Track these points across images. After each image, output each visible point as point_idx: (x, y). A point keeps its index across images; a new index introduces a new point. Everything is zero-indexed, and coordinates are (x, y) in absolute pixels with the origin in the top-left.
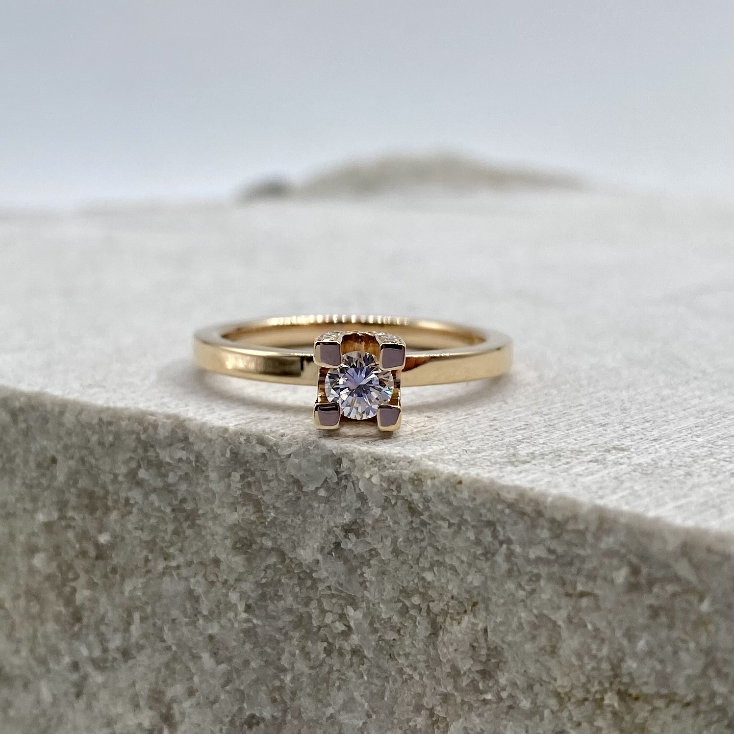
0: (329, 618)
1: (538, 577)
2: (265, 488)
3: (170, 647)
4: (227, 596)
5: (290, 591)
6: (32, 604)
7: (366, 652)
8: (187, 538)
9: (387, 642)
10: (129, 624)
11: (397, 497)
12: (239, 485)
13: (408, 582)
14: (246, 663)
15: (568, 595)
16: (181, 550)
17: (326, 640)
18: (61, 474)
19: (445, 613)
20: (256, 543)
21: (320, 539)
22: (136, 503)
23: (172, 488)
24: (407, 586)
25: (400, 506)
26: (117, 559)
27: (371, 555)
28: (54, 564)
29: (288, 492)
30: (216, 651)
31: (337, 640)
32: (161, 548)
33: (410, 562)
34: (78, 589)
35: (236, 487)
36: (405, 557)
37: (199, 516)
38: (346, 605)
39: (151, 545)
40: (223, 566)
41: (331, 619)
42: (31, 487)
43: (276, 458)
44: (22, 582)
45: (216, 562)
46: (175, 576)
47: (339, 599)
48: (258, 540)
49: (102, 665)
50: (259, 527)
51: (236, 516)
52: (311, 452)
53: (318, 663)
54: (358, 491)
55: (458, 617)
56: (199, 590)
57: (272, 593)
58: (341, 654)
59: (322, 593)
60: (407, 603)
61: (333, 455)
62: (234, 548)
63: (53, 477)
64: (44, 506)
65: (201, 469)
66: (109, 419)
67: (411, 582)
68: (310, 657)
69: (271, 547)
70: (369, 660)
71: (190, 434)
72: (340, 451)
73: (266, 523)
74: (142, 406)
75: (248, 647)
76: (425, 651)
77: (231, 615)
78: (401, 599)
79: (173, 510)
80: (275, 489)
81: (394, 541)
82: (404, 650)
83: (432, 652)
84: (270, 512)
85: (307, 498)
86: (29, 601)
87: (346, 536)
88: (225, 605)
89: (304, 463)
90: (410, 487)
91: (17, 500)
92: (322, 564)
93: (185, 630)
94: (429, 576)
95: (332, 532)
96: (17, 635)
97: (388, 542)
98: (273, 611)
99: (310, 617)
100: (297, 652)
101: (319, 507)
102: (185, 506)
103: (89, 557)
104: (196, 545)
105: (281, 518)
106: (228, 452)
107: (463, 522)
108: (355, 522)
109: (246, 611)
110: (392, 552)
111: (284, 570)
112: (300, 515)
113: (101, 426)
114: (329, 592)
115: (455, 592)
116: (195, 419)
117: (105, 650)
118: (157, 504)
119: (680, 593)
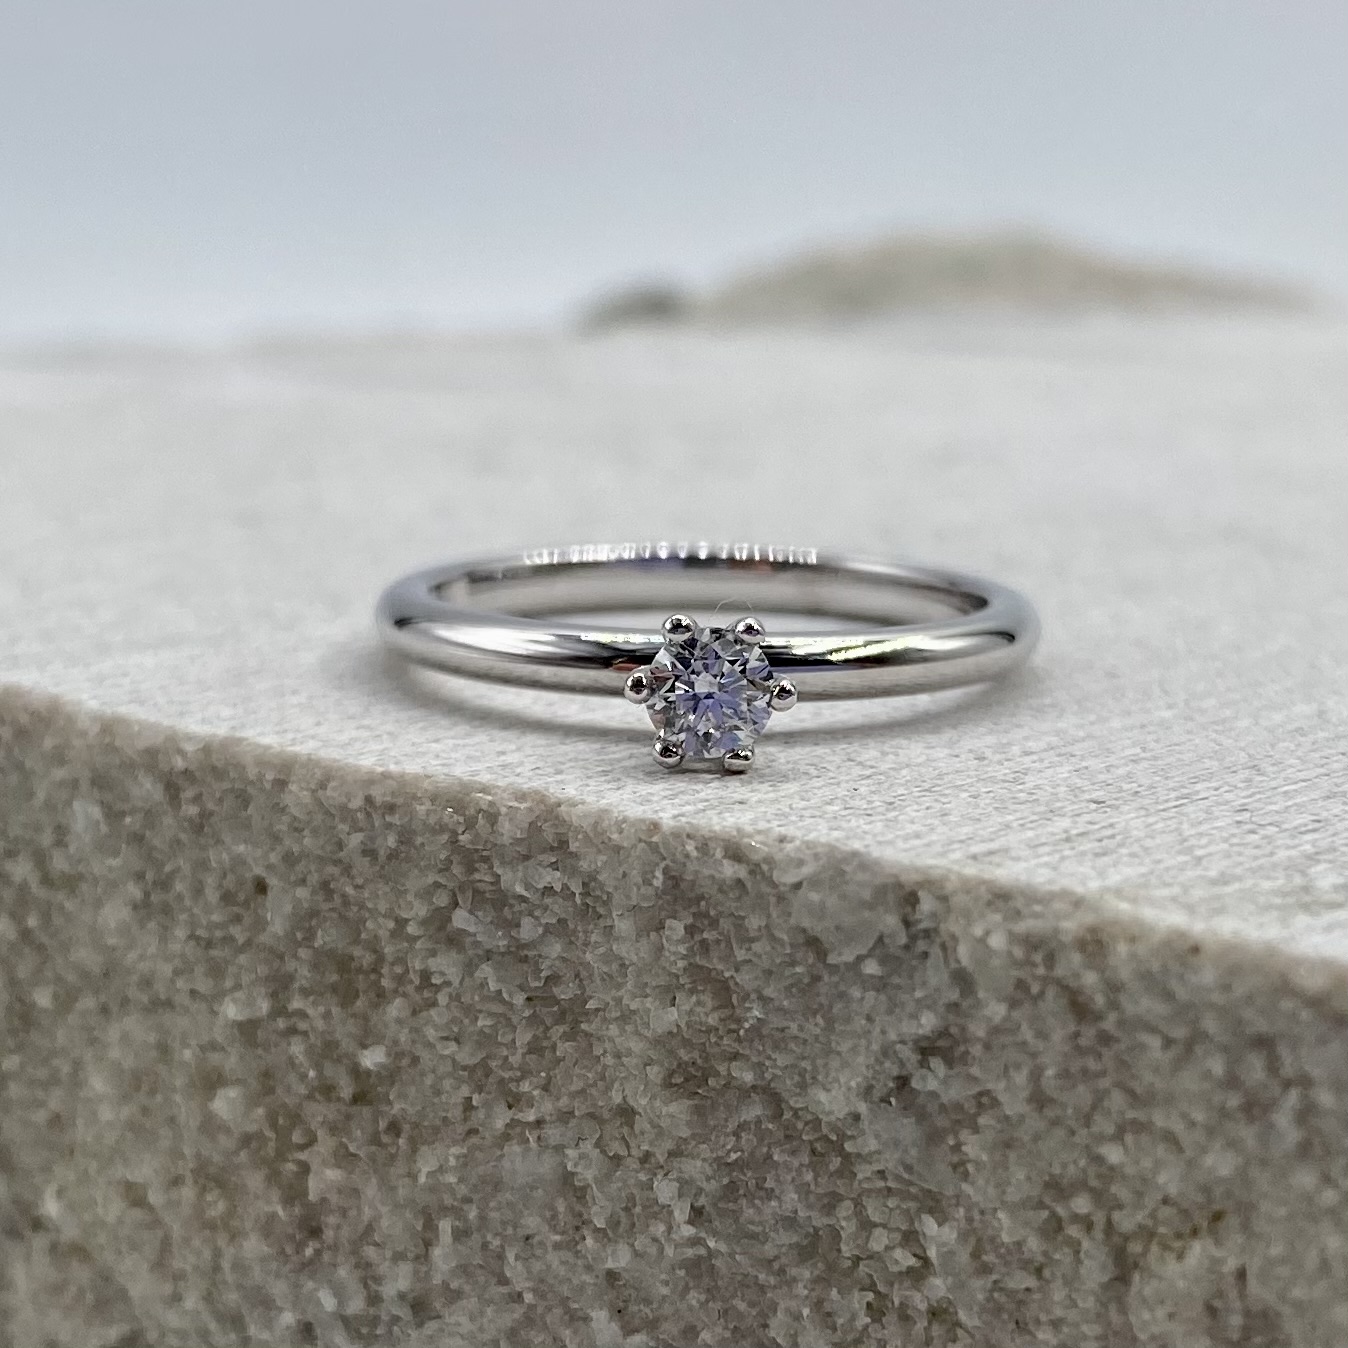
0: (879, 1241)
2: (740, 955)
3: (520, 1295)
4: (652, 1188)
5: (793, 1180)
6: (209, 1198)
7: (962, 1316)
8: (559, 1061)
9: (1010, 1293)
10: (428, 1244)
11: (1045, 981)
12: (682, 949)
13: (1064, 1166)
14: (691, 1332)
16: (546, 1088)
17: (872, 1287)
18: (277, 915)
19: (1148, 1234)
20: (717, 1074)
21: (864, 1069)
22: (448, 984)
23: (526, 952)
24: (1061, 1176)
25: (1052, 1001)
26: (401, 1105)
27: (980, 1105)
28: (260, 1111)
29: (793, 964)
30: (621, 1304)
31: (896, 1286)
32: (502, 1082)
33: (1072, 1123)
34: (314, 1167)
35: (674, 953)
36: (1059, 1112)
37: (587, 1013)
38: (920, 1211)
39: (479, 1074)
40: (641, 1124)
41: (885, 1241)
42: (209, 944)
43: (768, 890)
44: (187, 1151)
45: (627, 1113)
46: (533, 1143)
47: (903, 1199)
48: (722, 1069)
49: (364, 1331)
50: (725, 1041)
51: (672, 1014)
52: (848, 877)
53: (850, 1338)
54: (953, 965)
55: (1177, 1244)
56: (588, 1175)
57: (752, 1183)
58: (905, 1317)
59: (865, 1186)
60: (1060, 1211)
61: (899, 885)
62: (667, 1084)
63: (260, 924)
64: (238, 987)
65: (595, 911)
66: (388, 799)
67: (1070, 1164)
68: (835, 1324)
69: (750, 1085)
70: (967, 1332)
71: (570, 834)
72: (915, 877)
73: (742, 1032)
74: (461, 771)
75: (694, 1298)
76: (1098, 1315)
77: (660, 1229)
78: (1047, 1200)
79: (529, 999)
80: (764, 957)
81: (1036, 1075)
82: (1048, 1312)
83: (1114, 1316)
84: (752, 1008)
85: (835, 979)
86: (204, 1190)
87: (923, 1064)
88: (644, 1207)
89: (832, 901)
90: (1076, 958)
91: (177, 973)
92: (866, 1123)
93: (553, 1259)
94: (1113, 1154)
95: (891, 1052)
96: (177, 1264)
97: (1021, 1078)
98: (752, 1223)
99: (835, 1234)
100: (806, 1312)
101: (863, 999)
102: (556, 990)
103: (339, 1099)
104: (578, 1076)
105: (776, 1021)
106: (659, 874)
107: (1197, 1037)
108: (944, 1033)
109: (690, 1222)
110: (1030, 1100)
111: (780, 1135)
112: (818, 1017)
113: (369, 815)
114: (881, 1184)
115: (1173, 1190)
116: (583, 803)
117: (374, 1300)
118: (493, 986)
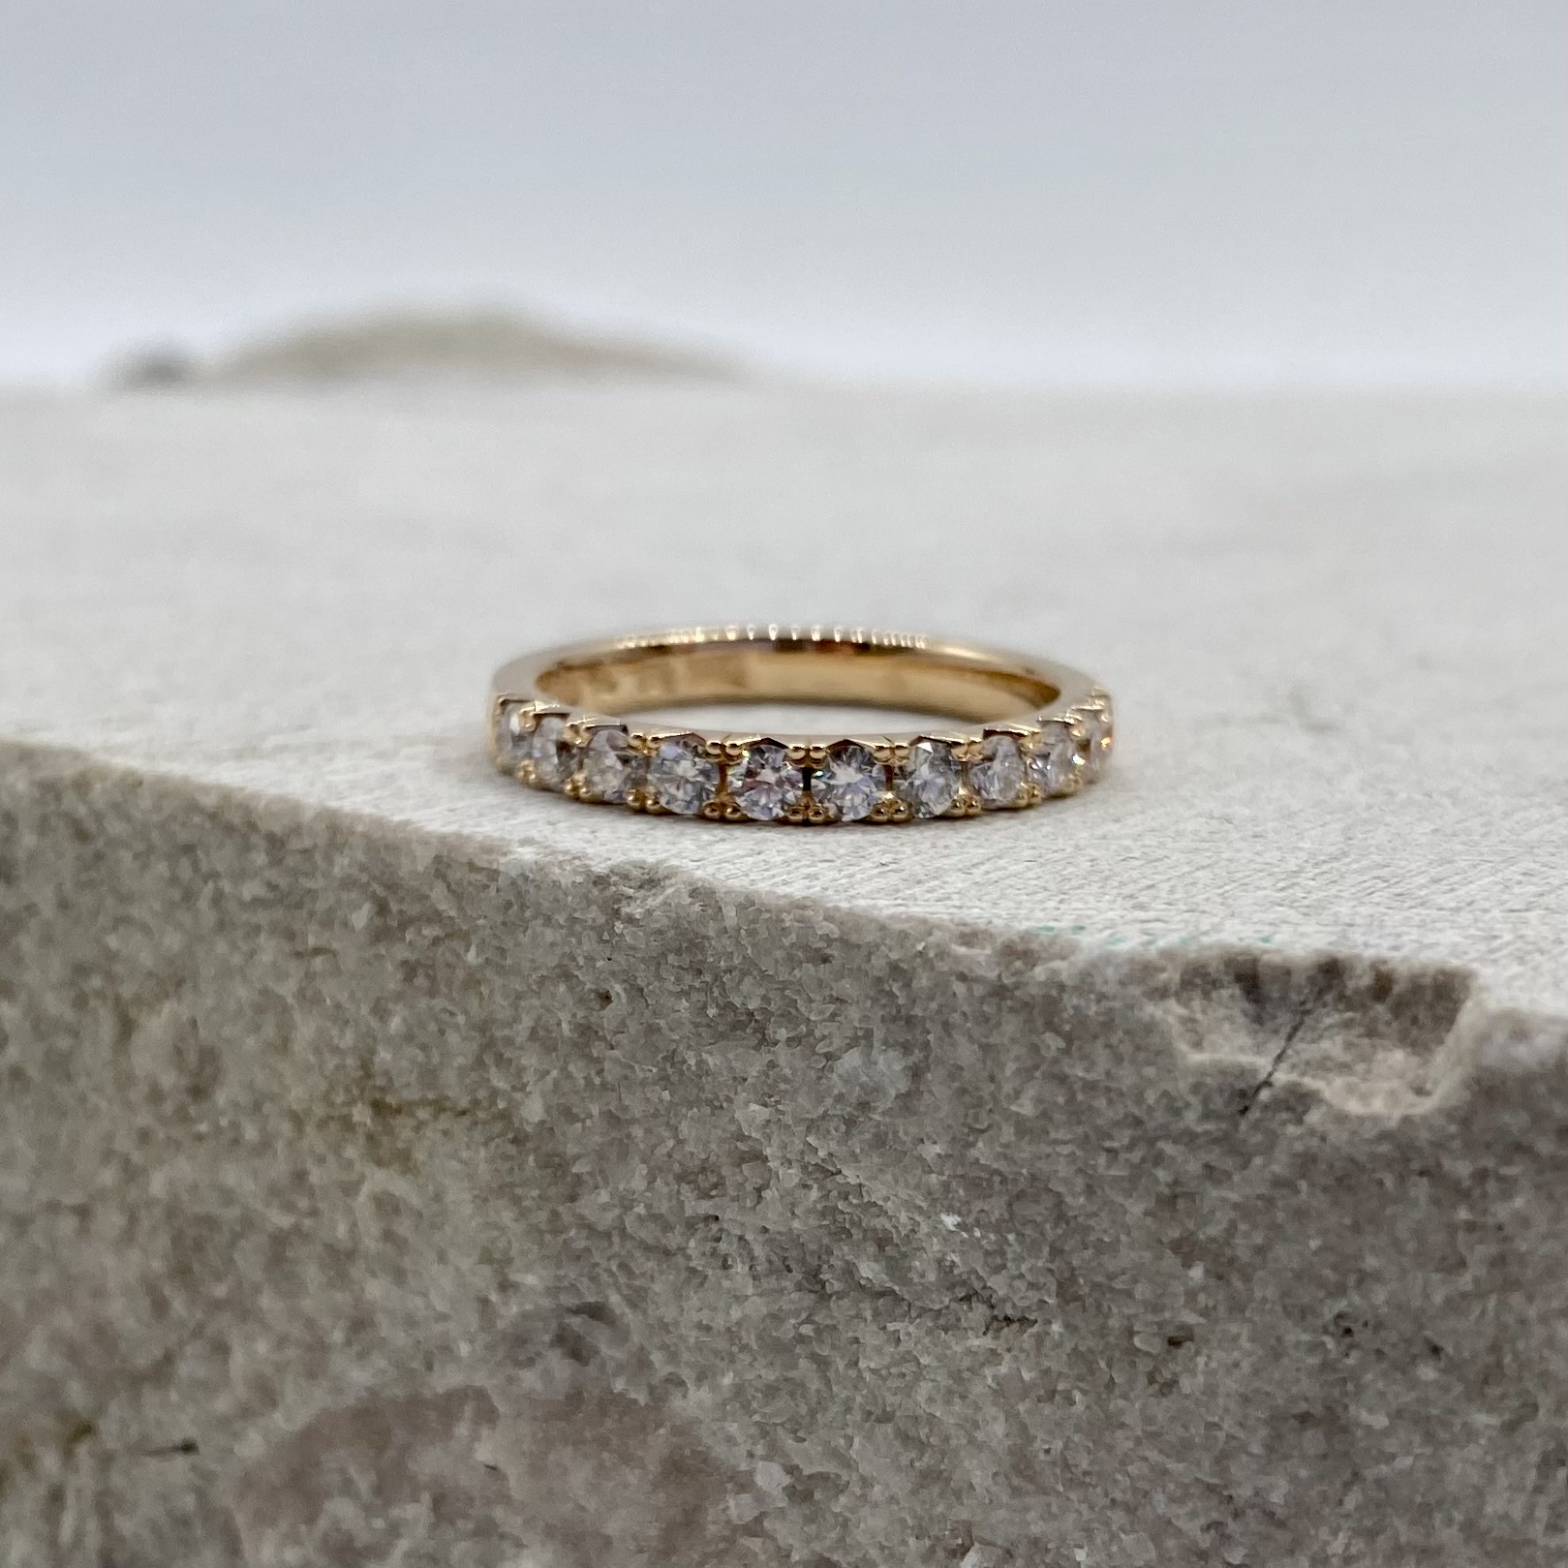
1: (257, 929)
7: (30, 1073)
9: (59, 1053)
11: (57, 814)
13: (84, 954)
15: (299, 955)
24: (83, 962)
25: (64, 831)
27: (29, 913)
33: (86, 920)
36: (77, 913)
55: (156, 1005)
67: (88, 952)
70: (35, 1084)
76: (112, 1063)
78: (76, 980)
81: (60, 886)
82: (83, 1064)
83: (122, 1062)
90: (73, 796)
97: (50, 890)
110: (57, 906)
115: (150, 966)
119: (443, 939)
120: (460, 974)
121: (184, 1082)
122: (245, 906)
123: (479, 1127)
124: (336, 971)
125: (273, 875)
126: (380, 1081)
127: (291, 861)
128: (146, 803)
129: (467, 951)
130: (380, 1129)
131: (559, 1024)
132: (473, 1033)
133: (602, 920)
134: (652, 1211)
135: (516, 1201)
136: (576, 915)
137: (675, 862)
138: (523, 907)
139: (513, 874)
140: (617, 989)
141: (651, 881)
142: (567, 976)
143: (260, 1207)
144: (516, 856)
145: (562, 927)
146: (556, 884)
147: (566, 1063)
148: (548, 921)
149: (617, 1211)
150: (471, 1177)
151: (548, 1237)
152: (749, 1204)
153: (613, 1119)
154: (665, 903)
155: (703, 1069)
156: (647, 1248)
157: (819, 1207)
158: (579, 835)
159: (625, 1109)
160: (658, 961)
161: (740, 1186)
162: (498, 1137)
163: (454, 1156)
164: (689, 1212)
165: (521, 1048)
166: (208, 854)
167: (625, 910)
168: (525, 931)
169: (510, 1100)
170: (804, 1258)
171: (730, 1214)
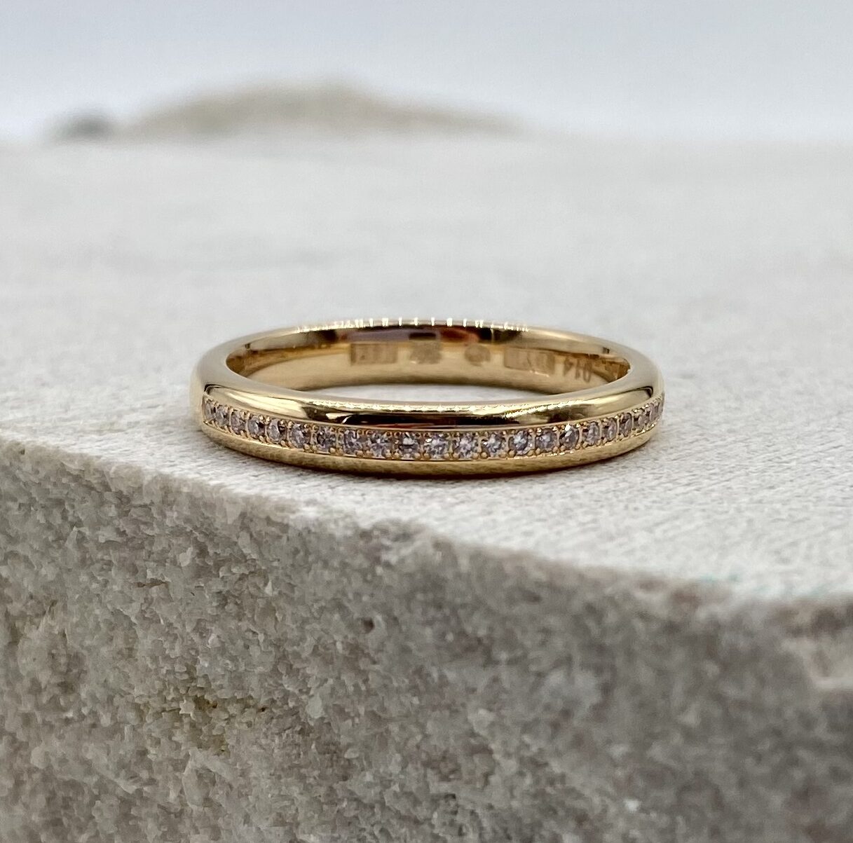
1: (109, 565)
15: (140, 585)
19: (23, 616)
55: (36, 620)
76: (4, 663)
83: (11, 663)
94: (5, 572)
115: (31, 589)
119: (248, 575)
120: (261, 603)
121: (56, 680)
122: (100, 547)
123: (274, 721)
124: (169, 599)
125: (121, 524)
126: (201, 683)
127: (135, 513)
128: (28, 467)
129: (266, 584)
130: (201, 720)
131: (334, 643)
132: (270, 648)
133: (366, 565)
134: (405, 790)
135: (302, 778)
136: (347, 560)
137: (423, 521)
138: (307, 553)
139: (300, 527)
140: (378, 618)
141: (405, 535)
142: (340, 607)
143: (111, 776)
144: (302, 514)
145: (335, 569)
146: (332, 537)
147: (340, 673)
148: (326, 564)
149: (378, 789)
150: (269, 758)
151: (325, 807)
152: (478, 785)
153: (376, 718)
154: (415, 554)
155: (443, 682)
156: (402, 818)
157: (532, 790)
158: (352, 497)
159: (384, 709)
160: (409, 598)
161: (472, 773)
162: (289, 728)
163: (256, 743)
164: (433, 790)
165: (307, 660)
166: (73, 507)
167: (385, 557)
168: (308, 572)
169: (298, 700)
170: (520, 829)
171: (464, 794)
